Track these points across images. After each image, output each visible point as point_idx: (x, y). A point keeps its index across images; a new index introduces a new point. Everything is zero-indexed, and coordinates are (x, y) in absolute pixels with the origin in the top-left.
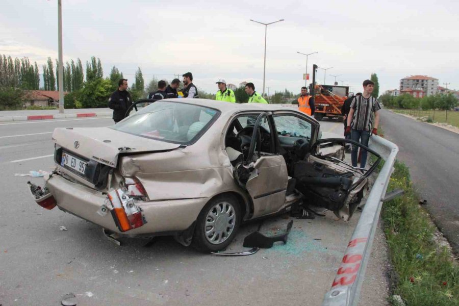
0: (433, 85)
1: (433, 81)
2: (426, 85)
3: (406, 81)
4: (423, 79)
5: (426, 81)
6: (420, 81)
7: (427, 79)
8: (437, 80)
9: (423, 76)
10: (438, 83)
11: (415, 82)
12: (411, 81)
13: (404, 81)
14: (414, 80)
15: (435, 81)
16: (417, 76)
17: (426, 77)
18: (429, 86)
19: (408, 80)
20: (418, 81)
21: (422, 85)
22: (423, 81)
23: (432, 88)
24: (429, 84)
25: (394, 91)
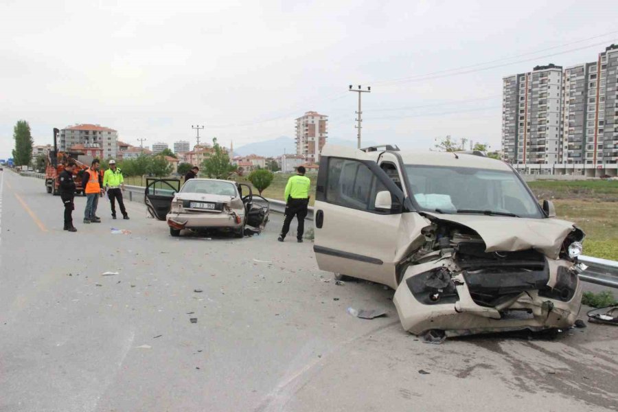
0: (109, 139)
1: (109, 133)
2: (100, 138)
3: (70, 132)
4: (94, 129)
5: (100, 133)
6: (91, 133)
7: (100, 130)
8: (115, 131)
9: (94, 126)
10: (117, 137)
11: (84, 134)
12: (77, 133)
13: (66, 132)
14: (81, 131)
15: (112, 133)
16: (84, 125)
17: (99, 127)
18: (104, 141)
19: (72, 131)
20: (87, 132)
21: (95, 139)
22: (94, 133)
23: (109, 144)
24: (104, 137)
25: (46, 147)
